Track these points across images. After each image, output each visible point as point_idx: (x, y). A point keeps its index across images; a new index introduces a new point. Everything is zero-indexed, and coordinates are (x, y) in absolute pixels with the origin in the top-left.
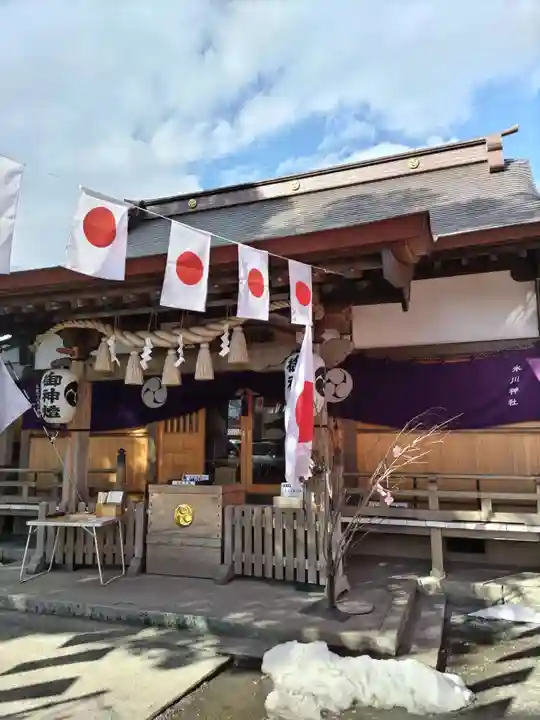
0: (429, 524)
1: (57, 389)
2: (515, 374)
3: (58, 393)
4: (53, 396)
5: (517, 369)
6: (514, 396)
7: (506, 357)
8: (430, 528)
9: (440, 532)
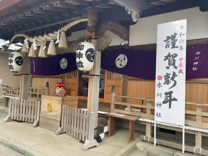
0: (145, 120)
1: (12, 59)
2: (197, 56)
3: (13, 60)
4: (11, 61)
5: (198, 53)
6: (195, 66)
7: (193, 47)
8: (146, 122)
9: (150, 124)
